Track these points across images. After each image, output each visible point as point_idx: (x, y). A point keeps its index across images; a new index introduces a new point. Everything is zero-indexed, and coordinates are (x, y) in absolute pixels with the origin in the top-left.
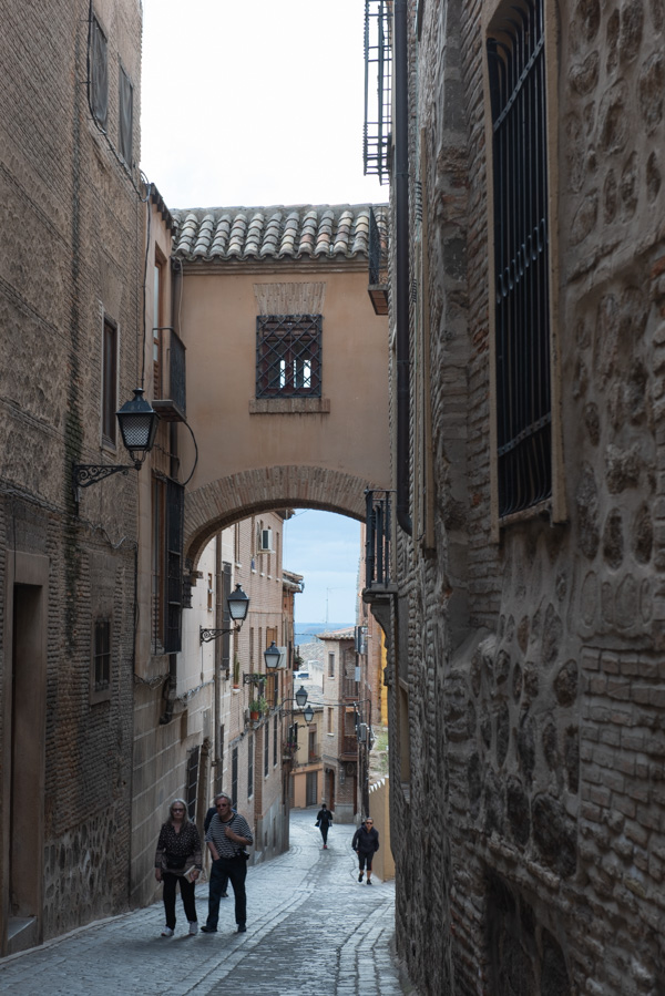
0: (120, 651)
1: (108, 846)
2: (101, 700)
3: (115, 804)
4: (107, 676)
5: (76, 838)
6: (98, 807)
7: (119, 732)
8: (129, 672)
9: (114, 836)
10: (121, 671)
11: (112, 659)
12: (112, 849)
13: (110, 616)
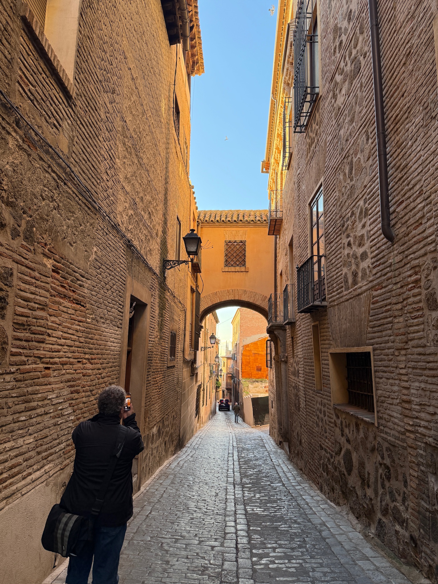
0: (179, 347)
1: (172, 426)
2: (172, 365)
3: (175, 409)
4: (174, 356)
5: (159, 426)
6: (169, 410)
7: (178, 379)
8: (182, 356)
9: (175, 421)
10: (179, 355)
11: (176, 349)
12: (174, 427)
13: (176, 332)
